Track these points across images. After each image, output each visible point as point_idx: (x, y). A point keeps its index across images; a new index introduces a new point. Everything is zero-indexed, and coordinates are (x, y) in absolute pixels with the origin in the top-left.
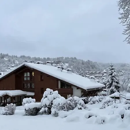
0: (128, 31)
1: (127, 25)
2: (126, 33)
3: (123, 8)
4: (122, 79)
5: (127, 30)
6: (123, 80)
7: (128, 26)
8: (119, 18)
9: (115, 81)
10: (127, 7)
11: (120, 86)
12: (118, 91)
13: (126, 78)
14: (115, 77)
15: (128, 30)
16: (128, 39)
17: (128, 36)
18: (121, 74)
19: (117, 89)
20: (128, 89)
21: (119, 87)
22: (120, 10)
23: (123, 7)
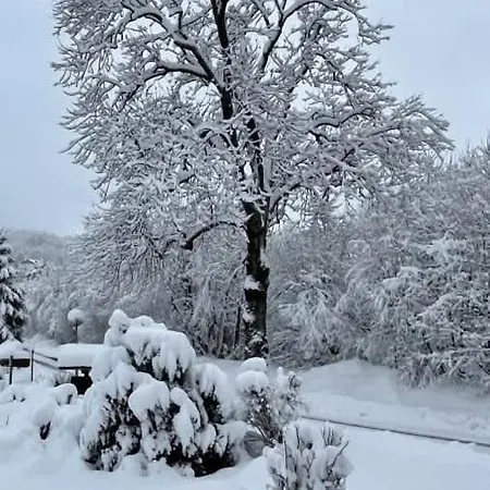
0: (81, 119)
1: (79, 96)
2: (71, 125)
3: (69, 32)
4: (35, 289)
5: (76, 115)
6: (36, 294)
7: (84, 99)
8: (54, 65)
9: (11, 297)
10: (84, 32)
11: (26, 316)
12: (18, 337)
13: (49, 287)
14: (9, 284)
15: (81, 115)
16: (76, 148)
17: (80, 136)
18: (27, 274)
19: (12, 329)
20: (52, 328)
21: (20, 322)
22: (58, 33)
23: (71, 25)
